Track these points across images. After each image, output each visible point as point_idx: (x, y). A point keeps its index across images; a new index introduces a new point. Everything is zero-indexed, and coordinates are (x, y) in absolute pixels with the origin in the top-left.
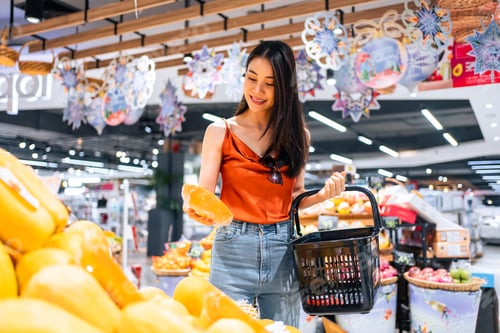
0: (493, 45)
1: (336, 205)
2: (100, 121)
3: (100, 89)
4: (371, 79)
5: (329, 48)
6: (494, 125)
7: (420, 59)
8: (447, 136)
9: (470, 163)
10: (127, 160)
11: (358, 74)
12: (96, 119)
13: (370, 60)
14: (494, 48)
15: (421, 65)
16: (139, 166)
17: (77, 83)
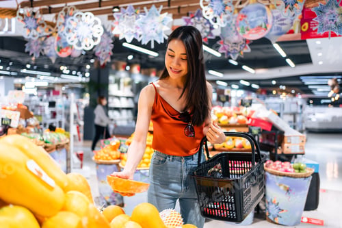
0: (332, 13)
1: (219, 118)
2: (53, 53)
3: (53, 30)
4: (247, 33)
5: (219, 11)
6: (320, 54)
7: (281, 20)
8: (288, 61)
9: (302, 78)
10: (68, 72)
11: (238, 29)
12: (51, 51)
13: (246, 19)
14: (332, 16)
15: (282, 24)
16: (76, 75)
17: (37, 26)
